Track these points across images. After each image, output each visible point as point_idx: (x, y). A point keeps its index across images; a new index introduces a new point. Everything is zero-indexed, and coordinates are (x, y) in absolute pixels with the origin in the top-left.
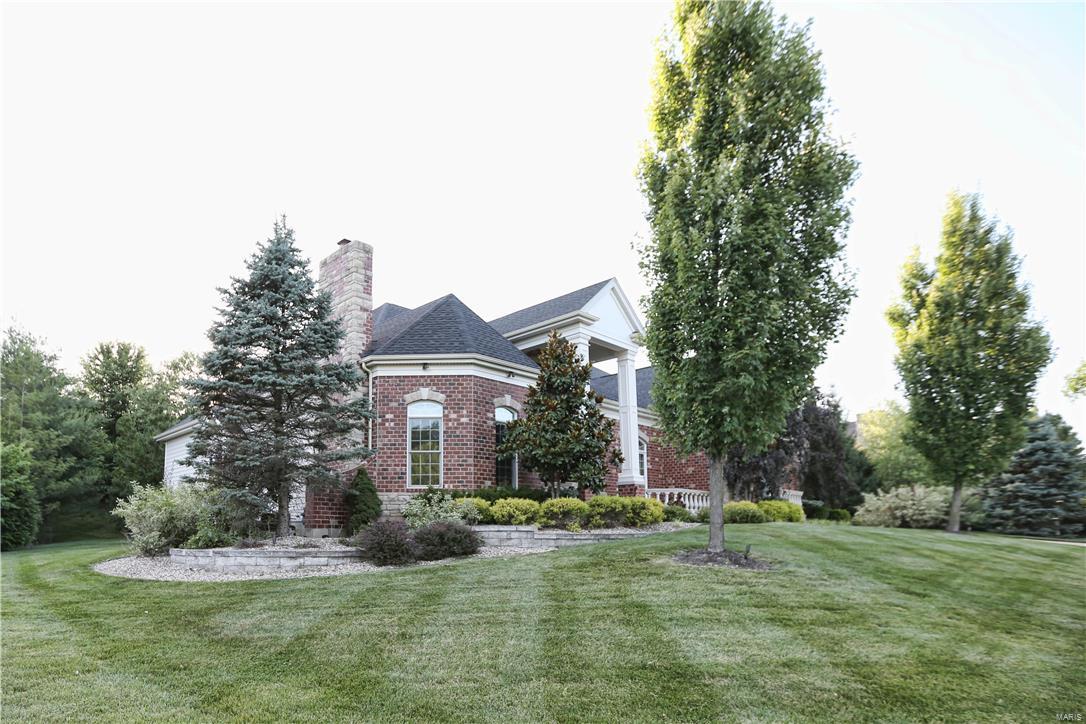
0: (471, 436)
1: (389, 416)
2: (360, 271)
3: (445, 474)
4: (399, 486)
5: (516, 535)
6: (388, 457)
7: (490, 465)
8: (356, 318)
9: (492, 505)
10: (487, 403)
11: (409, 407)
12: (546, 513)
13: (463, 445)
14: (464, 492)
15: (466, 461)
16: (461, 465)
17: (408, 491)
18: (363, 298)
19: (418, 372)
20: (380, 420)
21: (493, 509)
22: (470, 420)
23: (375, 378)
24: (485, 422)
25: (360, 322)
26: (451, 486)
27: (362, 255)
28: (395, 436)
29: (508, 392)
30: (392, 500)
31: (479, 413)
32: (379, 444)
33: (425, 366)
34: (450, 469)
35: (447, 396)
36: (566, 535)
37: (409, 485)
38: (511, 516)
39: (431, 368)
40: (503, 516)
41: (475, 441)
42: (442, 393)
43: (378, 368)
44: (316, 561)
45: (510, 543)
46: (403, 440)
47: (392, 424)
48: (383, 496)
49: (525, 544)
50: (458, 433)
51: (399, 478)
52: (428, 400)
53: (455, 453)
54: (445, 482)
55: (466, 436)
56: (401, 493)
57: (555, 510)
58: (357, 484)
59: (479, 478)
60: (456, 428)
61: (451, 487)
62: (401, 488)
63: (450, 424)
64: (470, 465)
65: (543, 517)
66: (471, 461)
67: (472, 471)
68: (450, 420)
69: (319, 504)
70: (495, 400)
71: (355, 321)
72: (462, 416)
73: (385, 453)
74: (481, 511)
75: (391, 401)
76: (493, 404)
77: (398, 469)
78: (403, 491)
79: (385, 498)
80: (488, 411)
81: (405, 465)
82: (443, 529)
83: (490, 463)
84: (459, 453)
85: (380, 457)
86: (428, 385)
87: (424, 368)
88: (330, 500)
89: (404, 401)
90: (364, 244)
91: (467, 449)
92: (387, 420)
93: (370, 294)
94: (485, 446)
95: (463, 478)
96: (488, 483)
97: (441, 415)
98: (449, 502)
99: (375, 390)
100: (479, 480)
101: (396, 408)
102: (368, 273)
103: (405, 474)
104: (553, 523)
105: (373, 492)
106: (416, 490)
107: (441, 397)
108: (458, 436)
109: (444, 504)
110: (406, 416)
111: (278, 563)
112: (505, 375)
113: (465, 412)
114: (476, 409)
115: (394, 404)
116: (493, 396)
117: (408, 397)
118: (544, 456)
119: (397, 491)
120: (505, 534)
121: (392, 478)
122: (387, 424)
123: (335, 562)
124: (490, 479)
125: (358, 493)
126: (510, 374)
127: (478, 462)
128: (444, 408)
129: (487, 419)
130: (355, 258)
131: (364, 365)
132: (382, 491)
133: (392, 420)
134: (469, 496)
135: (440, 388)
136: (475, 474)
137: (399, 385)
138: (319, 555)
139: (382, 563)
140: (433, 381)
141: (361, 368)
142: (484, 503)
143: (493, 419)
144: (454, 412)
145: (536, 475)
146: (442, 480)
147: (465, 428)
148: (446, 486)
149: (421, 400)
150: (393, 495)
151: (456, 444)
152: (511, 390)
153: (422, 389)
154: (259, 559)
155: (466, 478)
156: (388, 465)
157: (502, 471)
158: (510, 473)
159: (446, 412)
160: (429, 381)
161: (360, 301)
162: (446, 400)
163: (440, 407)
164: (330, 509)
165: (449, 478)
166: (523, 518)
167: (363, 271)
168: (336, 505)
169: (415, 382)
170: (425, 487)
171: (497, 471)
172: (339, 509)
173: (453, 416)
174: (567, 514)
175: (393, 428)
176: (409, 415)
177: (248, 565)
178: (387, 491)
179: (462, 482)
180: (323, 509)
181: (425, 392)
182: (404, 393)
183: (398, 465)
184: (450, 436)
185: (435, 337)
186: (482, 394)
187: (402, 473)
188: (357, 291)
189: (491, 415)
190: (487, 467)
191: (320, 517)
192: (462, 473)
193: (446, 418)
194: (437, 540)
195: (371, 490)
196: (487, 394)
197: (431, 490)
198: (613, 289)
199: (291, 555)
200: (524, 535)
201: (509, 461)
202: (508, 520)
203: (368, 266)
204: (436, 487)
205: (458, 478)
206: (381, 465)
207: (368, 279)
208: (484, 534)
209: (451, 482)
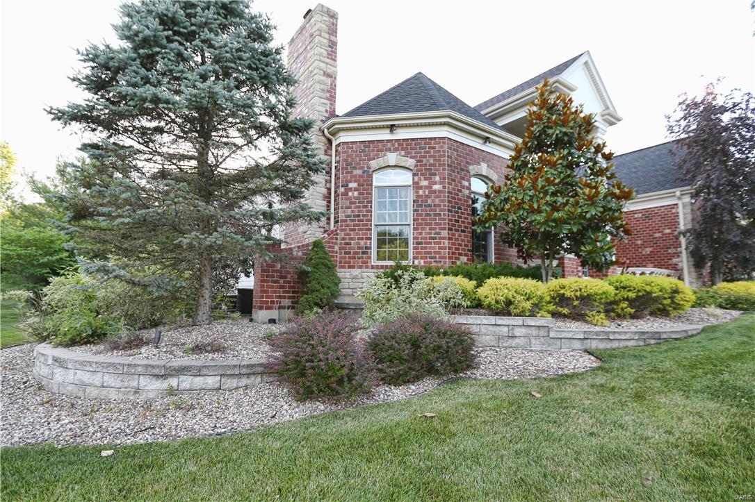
0: (445, 205)
1: (353, 185)
2: (323, 34)
3: (414, 248)
4: (363, 262)
5: (523, 331)
6: (351, 230)
7: (465, 239)
8: (318, 82)
9: (479, 285)
10: (462, 170)
11: (375, 176)
12: (553, 298)
13: (435, 215)
14: (438, 269)
15: (439, 234)
16: (433, 238)
17: (373, 267)
18: (327, 64)
19: (385, 135)
20: (342, 190)
21: (482, 292)
22: (444, 187)
23: (338, 145)
24: (460, 191)
25: (322, 86)
26: (422, 261)
27: (325, 18)
28: (359, 207)
29: (484, 161)
30: (355, 278)
31: (454, 180)
32: (341, 216)
33: (392, 128)
34: (421, 243)
35: (418, 161)
36: (597, 334)
37: (374, 261)
38: (509, 303)
39: (398, 131)
40: (497, 302)
41: (449, 211)
42: (411, 157)
43: (341, 134)
44: (199, 382)
45: (514, 342)
46: (367, 211)
47: (356, 194)
48: (343, 273)
49: (536, 345)
50: (429, 202)
51: (363, 253)
52: (396, 166)
53: (426, 224)
54: (414, 258)
55: (440, 206)
56: (364, 270)
57: (568, 294)
58: (311, 259)
59: (453, 253)
60: (427, 197)
61: (422, 264)
62: (365, 264)
63: (421, 192)
64: (444, 238)
65: (550, 302)
66: (445, 233)
67: (446, 245)
68: (421, 188)
69: (268, 282)
70: (471, 167)
71: (318, 86)
72: (435, 183)
73: (347, 225)
74: (465, 294)
75: (355, 168)
76: (468, 171)
77: (362, 243)
78: (367, 267)
79: (348, 275)
80: (463, 179)
81: (370, 239)
82: (418, 330)
83: (466, 236)
84: (431, 224)
85: (342, 230)
86: (396, 150)
87: (392, 131)
88: (281, 277)
89: (369, 168)
90: (328, 8)
91: (440, 219)
92: (351, 189)
93: (335, 61)
94: (461, 217)
95: (435, 252)
96: (464, 259)
97: (411, 183)
98: (423, 283)
99: (338, 158)
100: (454, 257)
101: (360, 176)
102: (333, 38)
103: (370, 248)
104: (565, 311)
105: (330, 268)
106: (382, 267)
107: (410, 162)
108: (430, 206)
109: (417, 286)
110: (371, 185)
111: (135, 384)
112: (481, 141)
113: (437, 178)
114: (450, 175)
115: (358, 172)
116: (469, 164)
117: (374, 164)
118: (546, 223)
119: (361, 267)
120: (506, 329)
121: (356, 253)
122: (350, 194)
123: (234, 383)
124: (466, 255)
125: (309, 269)
126: (487, 140)
127: (453, 235)
128: (414, 175)
129: (463, 187)
130: (319, 22)
131: (326, 131)
132: (343, 267)
133: (356, 189)
134: (445, 274)
135: (409, 153)
136: (450, 248)
137: (363, 151)
138: (204, 371)
139: (305, 395)
140: (403, 145)
141: (324, 135)
142: (469, 285)
143: (469, 188)
144: (425, 179)
145: (513, 251)
146: (411, 255)
147: (437, 197)
148: (416, 262)
149: (389, 166)
150: (356, 272)
151: (428, 215)
152: (489, 158)
153: (388, 154)
154: (107, 378)
155: (439, 253)
156: (351, 239)
157: (478, 246)
158: (485, 248)
159: (416, 179)
160: (396, 145)
161: (323, 65)
162: (416, 166)
163: (410, 175)
164: (281, 287)
165: (420, 253)
166: (528, 305)
167: (327, 36)
168: (289, 282)
169: (380, 147)
170: (391, 263)
171: (473, 246)
172: (291, 287)
173: (424, 183)
174: (586, 299)
175: (357, 198)
176: (374, 184)
177: (90, 385)
178: (349, 267)
179: (435, 258)
180: (272, 287)
181: (392, 158)
182: (369, 160)
183: (362, 239)
184: (421, 206)
185: (404, 101)
186: (457, 159)
187: (366, 248)
188: (321, 55)
189: (466, 183)
190: (463, 240)
191: (267, 297)
192: (434, 248)
193: (416, 186)
194: (407, 351)
195: (326, 265)
196: (461, 161)
197: (398, 267)
198: (586, 63)
199: (156, 371)
200: (534, 332)
201: (485, 236)
202: (505, 309)
203: (333, 31)
204: (404, 263)
205: (430, 253)
206: (343, 239)
207: (333, 45)
208: (475, 329)
209: (422, 258)
